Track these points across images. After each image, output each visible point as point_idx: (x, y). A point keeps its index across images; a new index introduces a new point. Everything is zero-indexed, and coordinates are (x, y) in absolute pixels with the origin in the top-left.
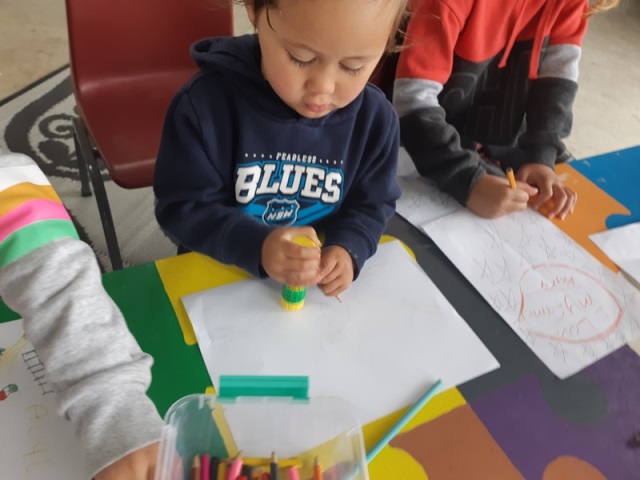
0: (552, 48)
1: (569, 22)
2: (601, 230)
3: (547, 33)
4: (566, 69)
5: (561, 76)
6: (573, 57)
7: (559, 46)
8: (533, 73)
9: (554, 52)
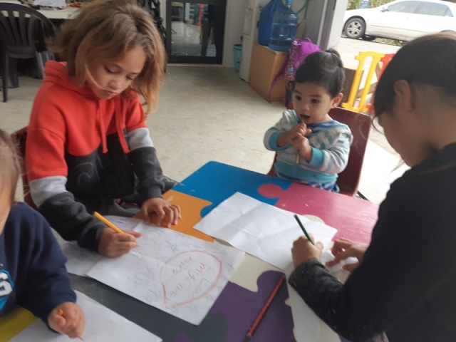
0: (130, 133)
1: (133, 117)
2: (198, 221)
3: (123, 126)
4: (144, 142)
5: (142, 146)
6: (145, 134)
7: (134, 131)
8: (126, 150)
9: (133, 135)
